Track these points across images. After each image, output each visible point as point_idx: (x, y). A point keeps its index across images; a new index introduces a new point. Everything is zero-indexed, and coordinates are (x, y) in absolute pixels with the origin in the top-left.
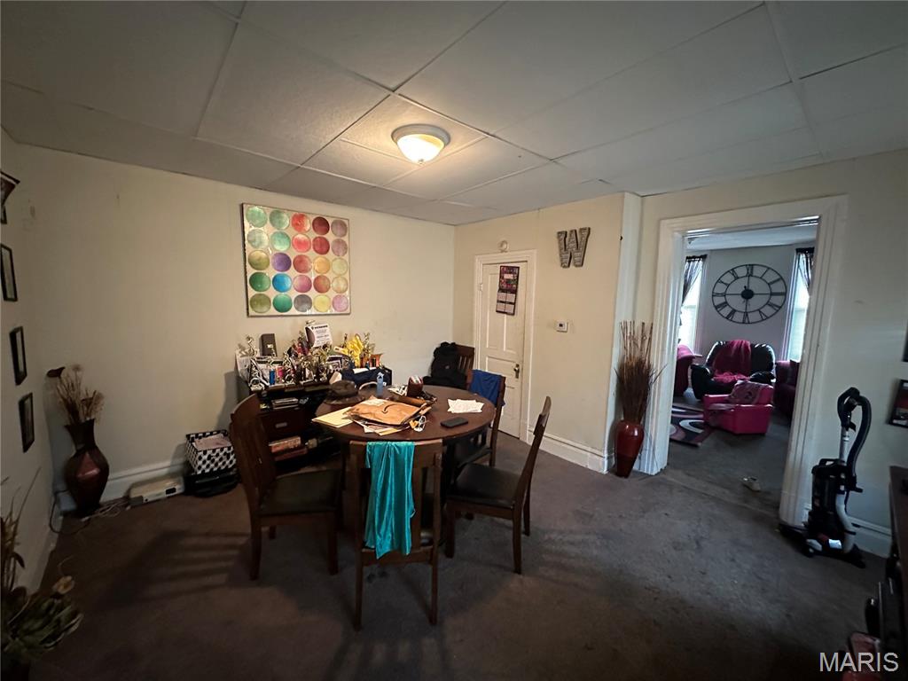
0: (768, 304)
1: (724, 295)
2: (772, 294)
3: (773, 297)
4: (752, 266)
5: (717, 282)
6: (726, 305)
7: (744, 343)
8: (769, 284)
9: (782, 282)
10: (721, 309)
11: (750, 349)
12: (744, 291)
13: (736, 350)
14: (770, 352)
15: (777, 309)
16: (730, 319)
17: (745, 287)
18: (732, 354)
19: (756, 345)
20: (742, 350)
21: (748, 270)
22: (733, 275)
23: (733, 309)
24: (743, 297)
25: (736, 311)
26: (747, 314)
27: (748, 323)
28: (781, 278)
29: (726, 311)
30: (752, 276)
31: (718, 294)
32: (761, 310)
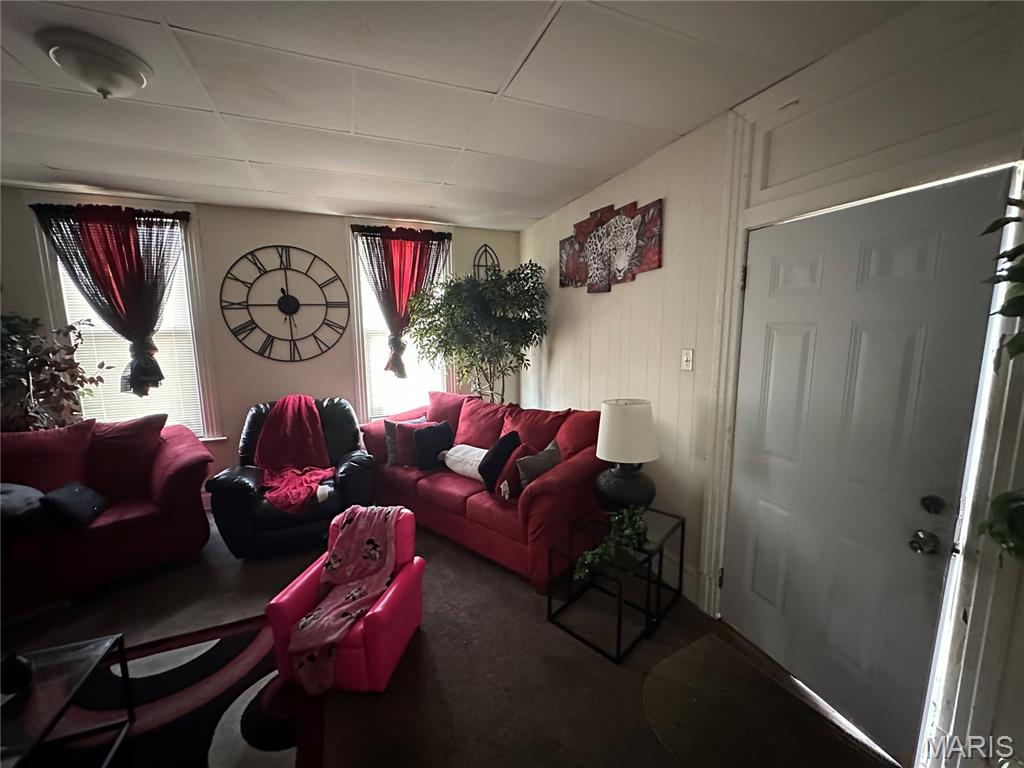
0: (326, 322)
1: (246, 306)
2: (328, 305)
3: (331, 310)
4: (286, 248)
5: (226, 277)
6: (254, 328)
7: (303, 401)
8: (321, 287)
9: (338, 282)
10: (244, 335)
11: (316, 410)
12: (281, 298)
13: (294, 418)
14: (348, 410)
15: (341, 331)
16: (266, 354)
17: (283, 290)
18: (288, 429)
19: (324, 400)
20: (304, 416)
21: (281, 257)
22: (256, 264)
23: (269, 336)
24: (283, 311)
25: (274, 338)
26: (295, 344)
27: (301, 360)
28: (337, 277)
29: (256, 340)
30: (290, 269)
31: (233, 304)
32: (317, 335)
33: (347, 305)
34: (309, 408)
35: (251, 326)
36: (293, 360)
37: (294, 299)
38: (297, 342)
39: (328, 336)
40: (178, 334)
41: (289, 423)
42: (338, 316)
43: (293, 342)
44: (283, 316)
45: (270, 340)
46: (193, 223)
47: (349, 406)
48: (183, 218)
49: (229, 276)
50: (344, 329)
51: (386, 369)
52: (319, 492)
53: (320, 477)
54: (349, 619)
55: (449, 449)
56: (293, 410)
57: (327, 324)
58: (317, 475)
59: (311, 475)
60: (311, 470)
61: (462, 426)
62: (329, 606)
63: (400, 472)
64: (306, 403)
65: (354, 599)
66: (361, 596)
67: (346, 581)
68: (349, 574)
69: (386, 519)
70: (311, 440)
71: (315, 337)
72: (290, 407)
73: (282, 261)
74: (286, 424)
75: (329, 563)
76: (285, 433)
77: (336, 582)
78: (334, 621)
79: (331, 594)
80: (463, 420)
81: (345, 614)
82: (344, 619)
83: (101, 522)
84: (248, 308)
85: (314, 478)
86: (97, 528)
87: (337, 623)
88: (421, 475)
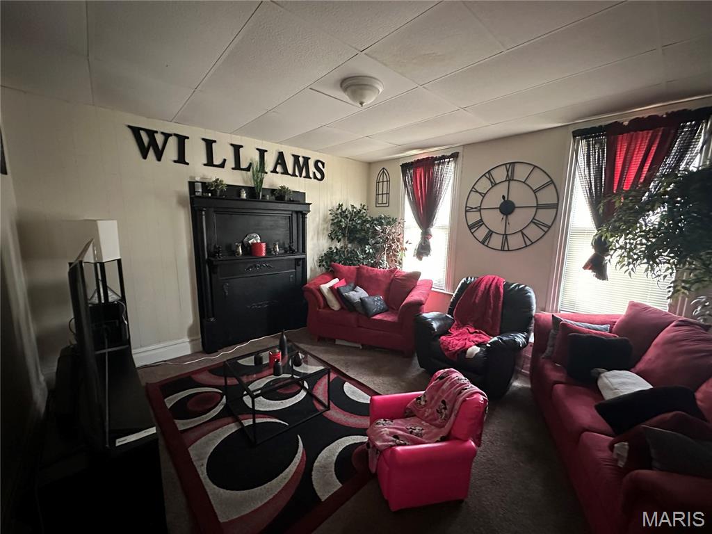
0: (534, 221)
1: (479, 209)
2: (538, 207)
3: (540, 211)
4: (513, 164)
5: (471, 190)
6: (481, 225)
7: (496, 280)
8: (535, 192)
9: (552, 186)
10: (474, 230)
11: (502, 290)
12: (502, 203)
13: (484, 292)
14: (529, 297)
15: (546, 229)
16: (486, 243)
17: (504, 197)
18: (478, 298)
19: (512, 284)
20: (491, 292)
21: (508, 171)
22: (490, 180)
23: (490, 230)
24: (501, 212)
25: (493, 232)
26: (506, 237)
27: (509, 250)
28: (552, 182)
29: (481, 233)
30: (513, 180)
31: (472, 208)
32: (524, 231)
33: (556, 206)
34: (497, 288)
35: (480, 223)
36: (502, 250)
37: (512, 204)
38: (508, 237)
39: (534, 232)
40: (443, 227)
41: (480, 294)
42: (545, 216)
43: (505, 236)
44: (502, 216)
45: (490, 233)
46: (460, 159)
47: (532, 294)
48: (455, 156)
49: (473, 189)
50: (549, 227)
51: (585, 267)
52: (470, 350)
53: (481, 341)
54: (393, 441)
55: (609, 370)
56: (485, 287)
57: (534, 223)
58: (480, 338)
59: (476, 336)
60: (480, 333)
61: (651, 353)
62: (398, 424)
63: (548, 366)
64: (496, 283)
65: (411, 433)
66: (417, 435)
67: (422, 418)
68: (426, 414)
69: (460, 393)
70: (490, 311)
71: (523, 233)
72: (484, 283)
73: (508, 175)
74: (477, 295)
75: (420, 399)
76: (475, 301)
77: (416, 413)
78: (387, 434)
79: (408, 419)
80: (656, 345)
81: (396, 437)
82: (392, 438)
83: (377, 317)
84: (480, 211)
85: (477, 339)
86: (375, 319)
87: (387, 437)
88: (563, 380)
